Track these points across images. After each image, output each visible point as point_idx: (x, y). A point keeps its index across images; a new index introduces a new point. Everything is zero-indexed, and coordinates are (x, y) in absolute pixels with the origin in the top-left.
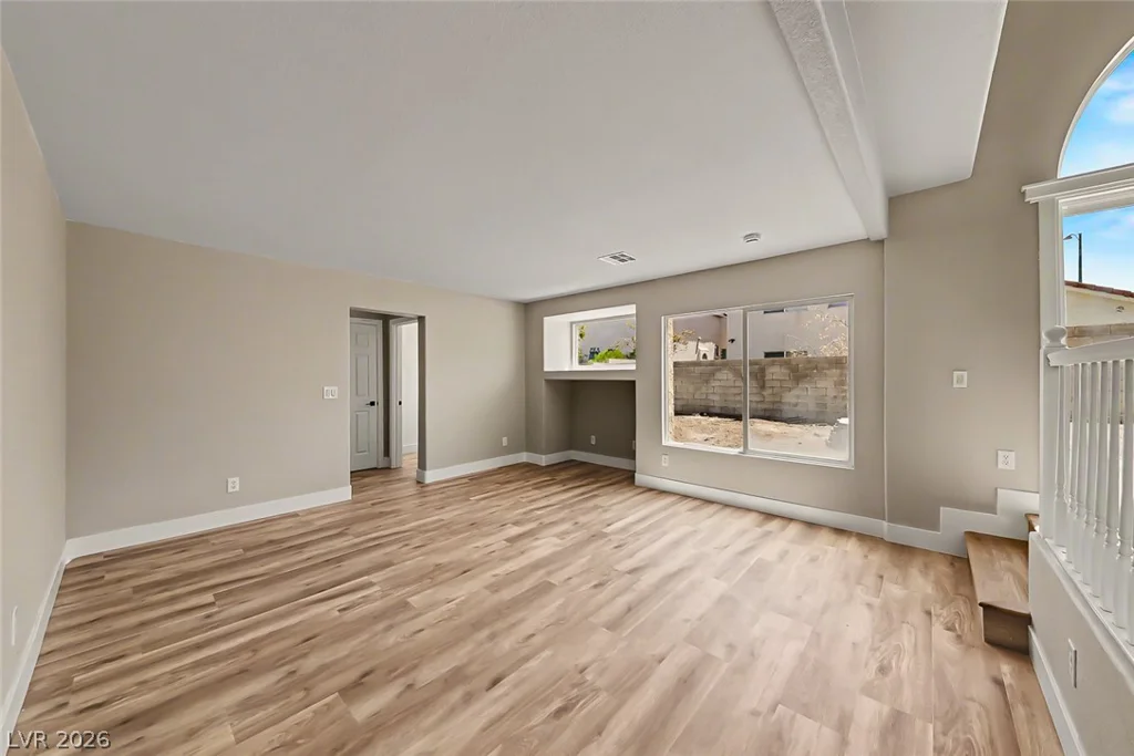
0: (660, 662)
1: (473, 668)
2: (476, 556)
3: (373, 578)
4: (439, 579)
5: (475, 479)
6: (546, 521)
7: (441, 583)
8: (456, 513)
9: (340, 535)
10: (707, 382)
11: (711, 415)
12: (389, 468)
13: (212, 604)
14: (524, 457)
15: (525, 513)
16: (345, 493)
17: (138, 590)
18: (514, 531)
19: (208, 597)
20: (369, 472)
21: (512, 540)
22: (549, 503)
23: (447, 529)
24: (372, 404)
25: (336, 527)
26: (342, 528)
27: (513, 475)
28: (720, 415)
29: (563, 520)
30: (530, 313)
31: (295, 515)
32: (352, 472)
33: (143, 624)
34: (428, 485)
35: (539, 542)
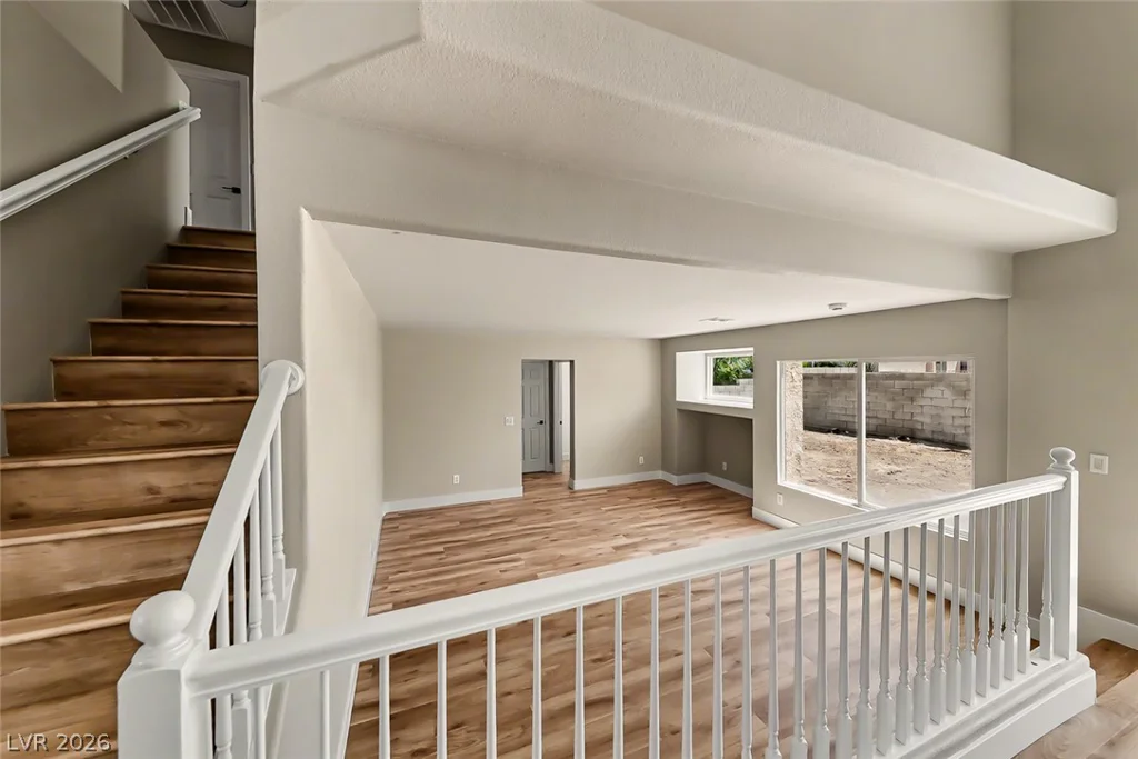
0: (677, 655)
1: (561, 623)
2: (587, 555)
3: (523, 556)
4: (561, 565)
5: (611, 490)
6: (650, 537)
7: (561, 568)
8: (587, 519)
9: (510, 522)
10: (912, 399)
11: (914, 439)
12: (553, 472)
13: (442, 553)
14: (660, 475)
15: (638, 528)
16: (518, 491)
17: (413, 537)
18: (623, 541)
19: (441, 549)
20: (539, 475)
21: (617, 548)
22: (663, 522)
23: (577, 530)
24: (542, 422)
25: (509, 516)
26: (511, 518)
27: (647, 490)
28: (929, 441)
29: (665, 540)
30: (666, 349)
31: (488, 503)
32: (524, 474)
33: (415, 556)
34: (574, 492)
35: (636, 554)
